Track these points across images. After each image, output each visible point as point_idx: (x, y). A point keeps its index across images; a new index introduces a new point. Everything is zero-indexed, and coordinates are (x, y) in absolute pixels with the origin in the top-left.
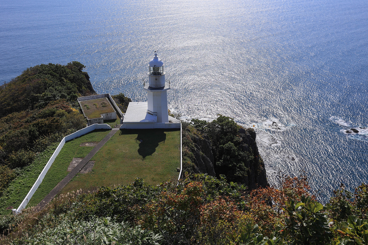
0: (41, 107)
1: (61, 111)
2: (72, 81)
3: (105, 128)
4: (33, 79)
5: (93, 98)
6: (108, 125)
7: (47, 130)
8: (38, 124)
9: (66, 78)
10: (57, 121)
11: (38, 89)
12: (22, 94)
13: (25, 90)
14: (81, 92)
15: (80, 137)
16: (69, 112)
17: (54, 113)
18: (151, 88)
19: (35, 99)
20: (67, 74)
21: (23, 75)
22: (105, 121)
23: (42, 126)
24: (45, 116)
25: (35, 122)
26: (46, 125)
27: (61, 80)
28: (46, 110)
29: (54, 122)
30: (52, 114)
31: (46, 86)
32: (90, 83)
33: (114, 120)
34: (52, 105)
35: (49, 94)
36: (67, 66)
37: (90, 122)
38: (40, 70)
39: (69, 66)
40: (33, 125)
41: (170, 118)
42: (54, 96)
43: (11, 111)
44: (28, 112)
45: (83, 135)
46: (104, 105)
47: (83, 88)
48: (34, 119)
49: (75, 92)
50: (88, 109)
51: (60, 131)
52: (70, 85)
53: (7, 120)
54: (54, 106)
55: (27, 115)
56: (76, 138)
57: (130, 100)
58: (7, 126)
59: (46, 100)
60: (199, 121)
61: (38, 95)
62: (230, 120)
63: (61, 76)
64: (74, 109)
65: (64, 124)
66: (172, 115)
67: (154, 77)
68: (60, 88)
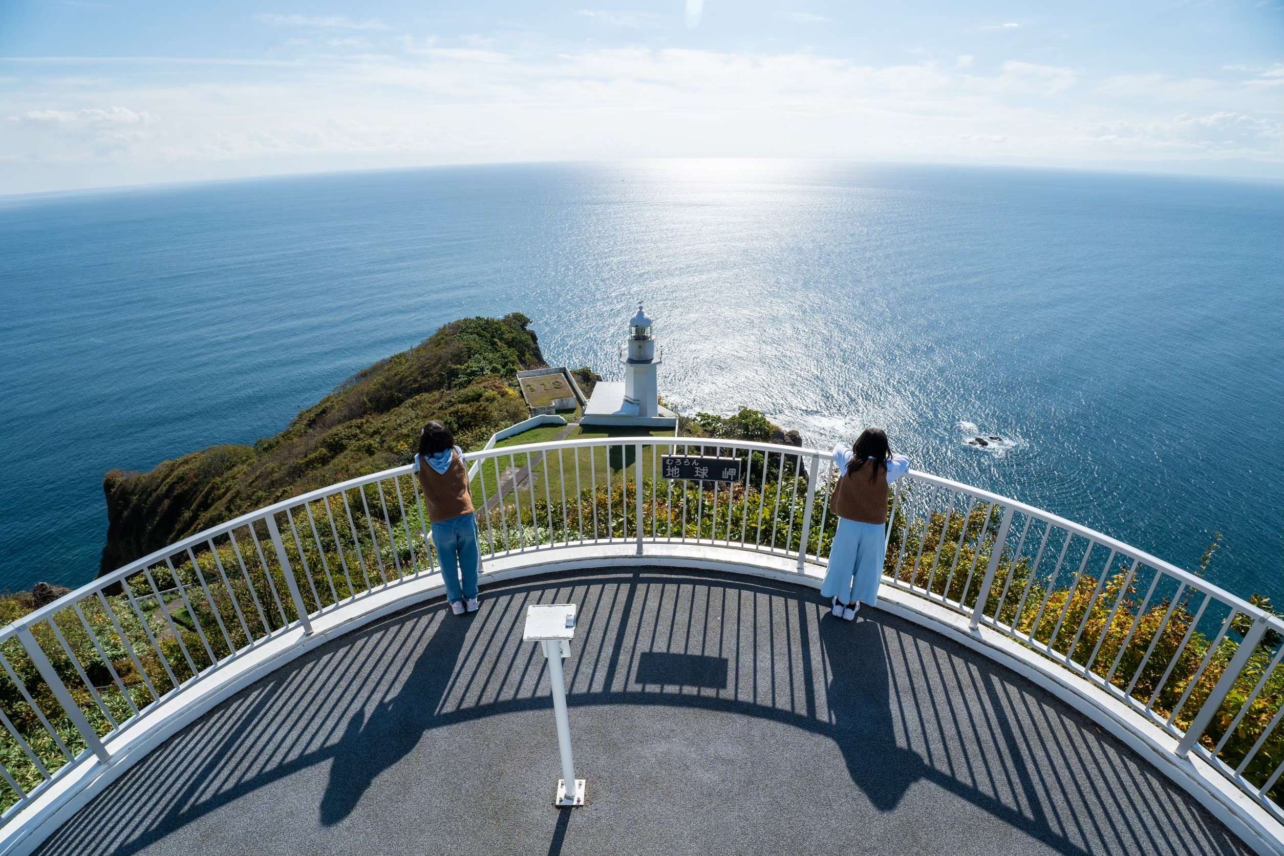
0: (462, 385)
1: (490, 393)
2: (510, 344)
3: (557, 422)
4: (451, 341)
5: (541, 374)
6: (562, 418)
7: (470, 422)
8: (457, 412)
9: (501, 339)
10: (484, 409)
11: (458, 358)
12: (435, 365)
13: (440, 359)
14: (523, 362)
15: (519, 434)
16: (503, 394)
17: (480, 395)
18: (631, 361)
19: (453, 374)
20: (503, 333)
21: (437, 335)
22: (558, 411)
23: (463, 416)
24: (467, 400)
25: (452, 409)
26: (468, 414)
27: (493, 344)
28: (469, 390)
29: (480, 410)
30: (477, 397)
31: (470, 353)
32: (537, 349)
33: (571, 411)
34: (478, 383)
35: (474, 365)
36: (504, 321)
37: (534, 412)
38: (460, 328)
39: (506, 320)
40: (450, 414)
41: (661, 409)
42: (482, 369)
43: (419, 391)
44: (443, 392)
45: (523, 432)
46: (558, 385)
47: (527, 356)
48: (451, 404)
49: (513, 363)
50: (532, 390)
51: (488, 424)
52: (506, 351)
53: (413, 404)
54: (481, 385)
55: (441, 397)
56: (512, 436)
57: (599, 379)
58: (412, 414)
59: (469, 375)
60: (709, 416)
61: (459, 366)
62: (760, 416)
63: (493, 337)
64: (510, 391)
65: (495, 414)
66: (665, 405)
67: (637, 344)
68: (491, 355)
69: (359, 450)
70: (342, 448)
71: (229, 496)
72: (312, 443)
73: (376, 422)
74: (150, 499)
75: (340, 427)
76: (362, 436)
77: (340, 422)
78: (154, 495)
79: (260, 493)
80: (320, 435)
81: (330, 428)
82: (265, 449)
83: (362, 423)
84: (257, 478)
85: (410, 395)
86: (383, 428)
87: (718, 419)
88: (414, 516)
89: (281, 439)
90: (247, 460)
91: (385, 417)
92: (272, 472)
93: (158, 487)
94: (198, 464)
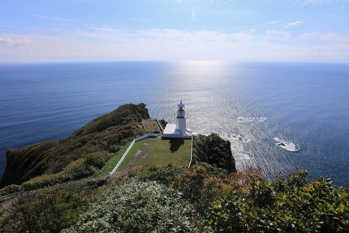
0: (125, 124)
1: (134, 126)
2: (140, 112)
3: (154, 136)
4: (122, 110)
5: (149, 121)
6: (156, 135)
7: (127, 135)
8: (123, 132)
9: (137, 110)
10: (132, 131)
11: (124, 115)
12: (117, 118)
13: (118, 116)
14: (144, 118)
16: (138, 127)
17: (131, 127)
18: (178, 117)
19: (122, 120)
20: (138, 109)
21: (118, 109)
22: (155, 133)
23: (125, 133)
24: (126, 129)
25: (121, 131)
26: (126, 133)
27: (135, 112)
28: (127, 126)
29: (130, 132)
30: (130, 128)
31: (128, 114)
32: (148, 114)
33: (159, 133)
35: (129, 118)
36: (138, 105)
37: (147, 133)
38: (126, 107)
39: (139, 105)
40: (121, 133)
41: (187, 133)
42: (131, 119)
43: (111, 125)
44: (119, 126)
45: (143, 139)
46: (154, 125)
47: (145, 116)
48: (121, 129)
49: (141, 118)
50: (146, 126)
51: (133, 136)
52: (139, 114)
53: (109, 129)
54: (131, 124)
55: (118, 128)
56: (140, 140)
57: (167, 123)
58: (109, 132)
59: (127, 121)
60: (201, 135)
61: (124, 118)
62: (217, 135)
63: (135, 110)
64: (140, 126)
65: (135, 133)
66: (188, 132)
67: (180, 112)
68: (134, 115)
69: (91, 143)
70: (86, 142)
71: (48, 157)
72: (77, 141)
73: (98, 135)
74: (22, 157)
75: (86, 136)
76: (93, 139)
77: (86, 134)
78: (23, 156)
79: (58, 157)
80: (79, 138)
81: (83, 136)
82: (62, 142)
83: (93, 135)
84: (57, 152)
85: (109, 127)
86: (99, 137)
87: (204, 136)
88: (107, 166)
89: (67, 139)
90: (55, 146)
91: (100, 133)
92: (63, 149)
93: (25, 154)
94: (39, 147)
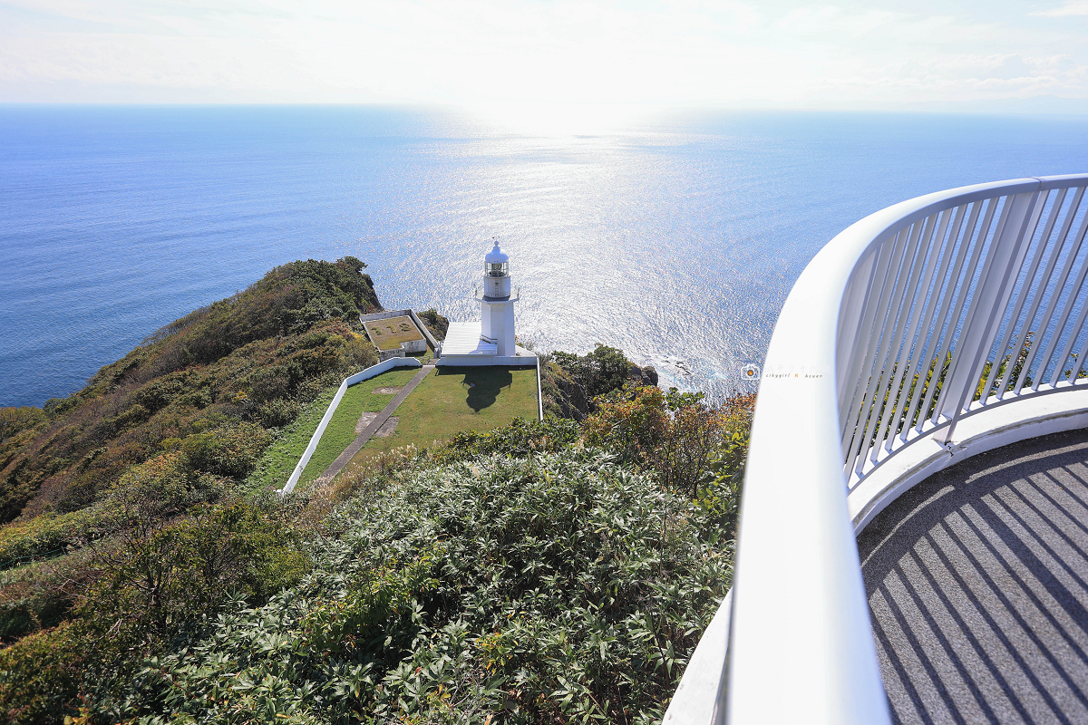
0: (300, 331)
1: (334, 337)
2: (345, 288)
3: (411, 364)
4: (283, 285)
6: (417, 360)
7: (317, 367)
8: (301, 357)
9: (336, 283)
10: (331, 354)
11: (293, 302)
12: (267, 310)
13: (272, 304)
14: (360, 307)
15: (372, 378)
16: (349, 338)
17: (325, 340)
18: (486, 298)
19: (289, 319)
20: (337, 277)
21: (266, 279)
22: (408, 354)
23: (309, 361)
24: (311, 345)
25: (294, 355)
26: (314, 359)
27: (329, 288)
28: (311, 335)
29: (326, 355)
30: (321, 342)
31: (306, 296)
32: (374, 294)
33: (422, 353)
34: (319, 327)
35: (313, 309)
36: (338, 265)
37: (384, 356)
38: (295, 271)
39: (340, 264)
40: (294, 359)
41: (518, 349)
42: (322, 314)
43: (249, 339)
44: (279, 339)
45: (375, 376)
46: (405, 329)
47: (365, 301)
48: (292, 349)
49: (354, 307)
50: (378, 333)
51: (337, 369)
52: (343, 295)
53: (245, 352)
54: (323, 330)
55: (278, 344)
56: (364, 381)
58: (246, 362)
59: (307, 319)
60: (565, 354)
61: (295, 311)
62: (616, 352)
63: (328, 281)
64: (356, 335)
65: (342, 358)
66: (521, 344)
67: (494, 280)
68: (328, 299)
69: (186, 403)
70: (164, 403)
71: (12, 466)
72: (124, 399)
73: (202, 373)
75: (157, 381)
76: (186, 389)
77: (155, 376)
79: (57, 460)
80: (130, 391)
81: (143, 383)
82: (59, 411)
83: (185, 375)
84: (51, 443)
85: (240, 343)
86: (214, 379)
87: (574, 357)
88: (263, 471)
89: (79, 398)
90: (34, 424)
91: (212, 367)
92: (72, 434)
